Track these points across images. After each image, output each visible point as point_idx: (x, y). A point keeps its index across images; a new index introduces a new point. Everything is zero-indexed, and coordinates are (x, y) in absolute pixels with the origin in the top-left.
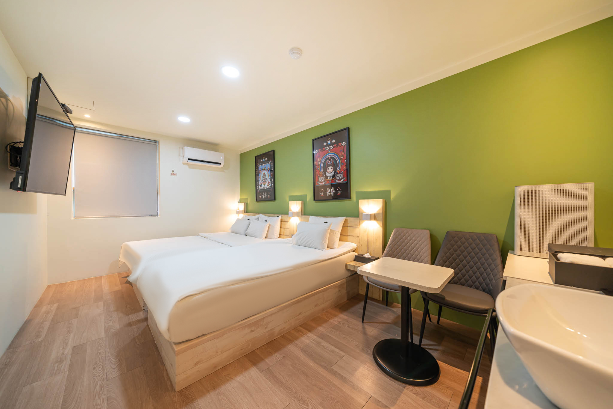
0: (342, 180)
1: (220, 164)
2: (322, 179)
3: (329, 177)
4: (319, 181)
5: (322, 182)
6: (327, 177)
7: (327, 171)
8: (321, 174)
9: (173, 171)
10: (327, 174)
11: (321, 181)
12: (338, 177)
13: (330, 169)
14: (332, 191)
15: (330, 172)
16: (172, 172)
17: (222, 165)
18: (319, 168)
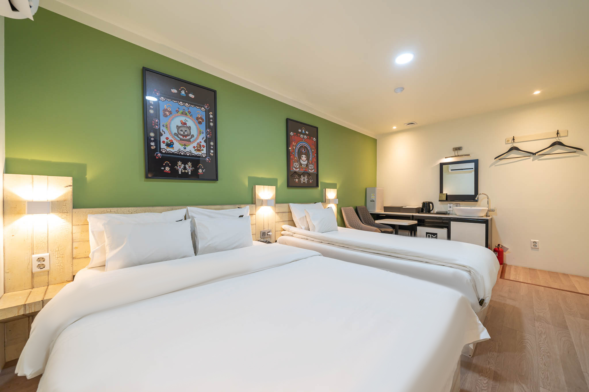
0: (313, 171)
2: (296, 165)
3: (304, 165)
4: (293, 166)
5: (296, 168)
6: (301, 164)
7: (301, 158)
8: (296, 159)
10: (302, 162)
11: (295, 166)
12: (310, 167)
13: (304, 157)
14: (305, 179)
15: (303, 160)
18: (294, 152)
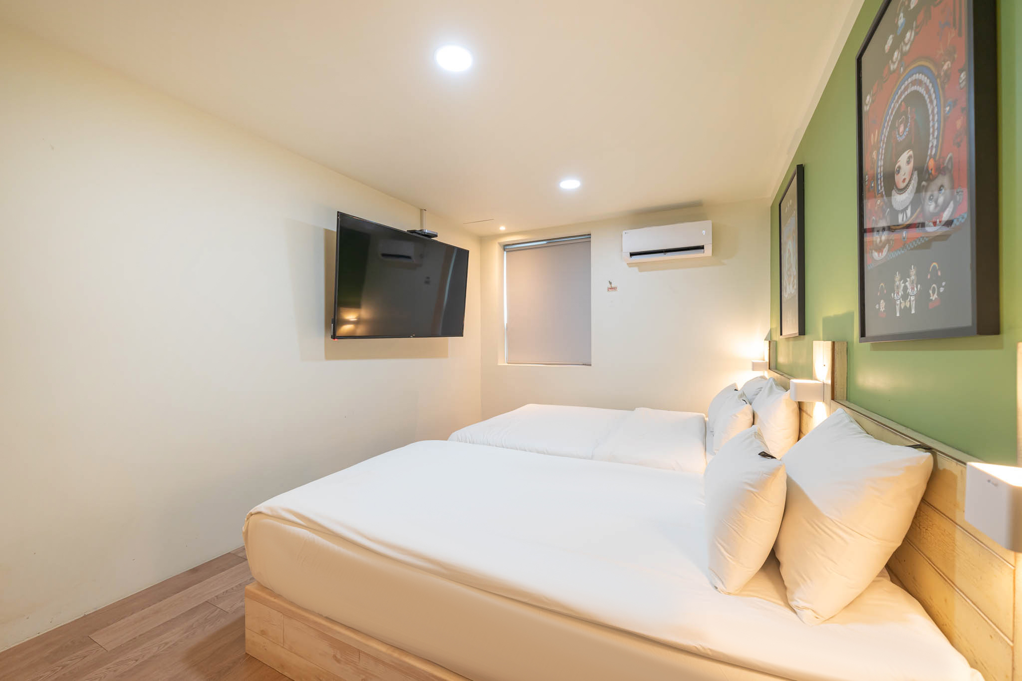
1: (702, 248)
9: (610, 283)
13: (904, 168)
16: (610, 286)
17: (708, 251)
